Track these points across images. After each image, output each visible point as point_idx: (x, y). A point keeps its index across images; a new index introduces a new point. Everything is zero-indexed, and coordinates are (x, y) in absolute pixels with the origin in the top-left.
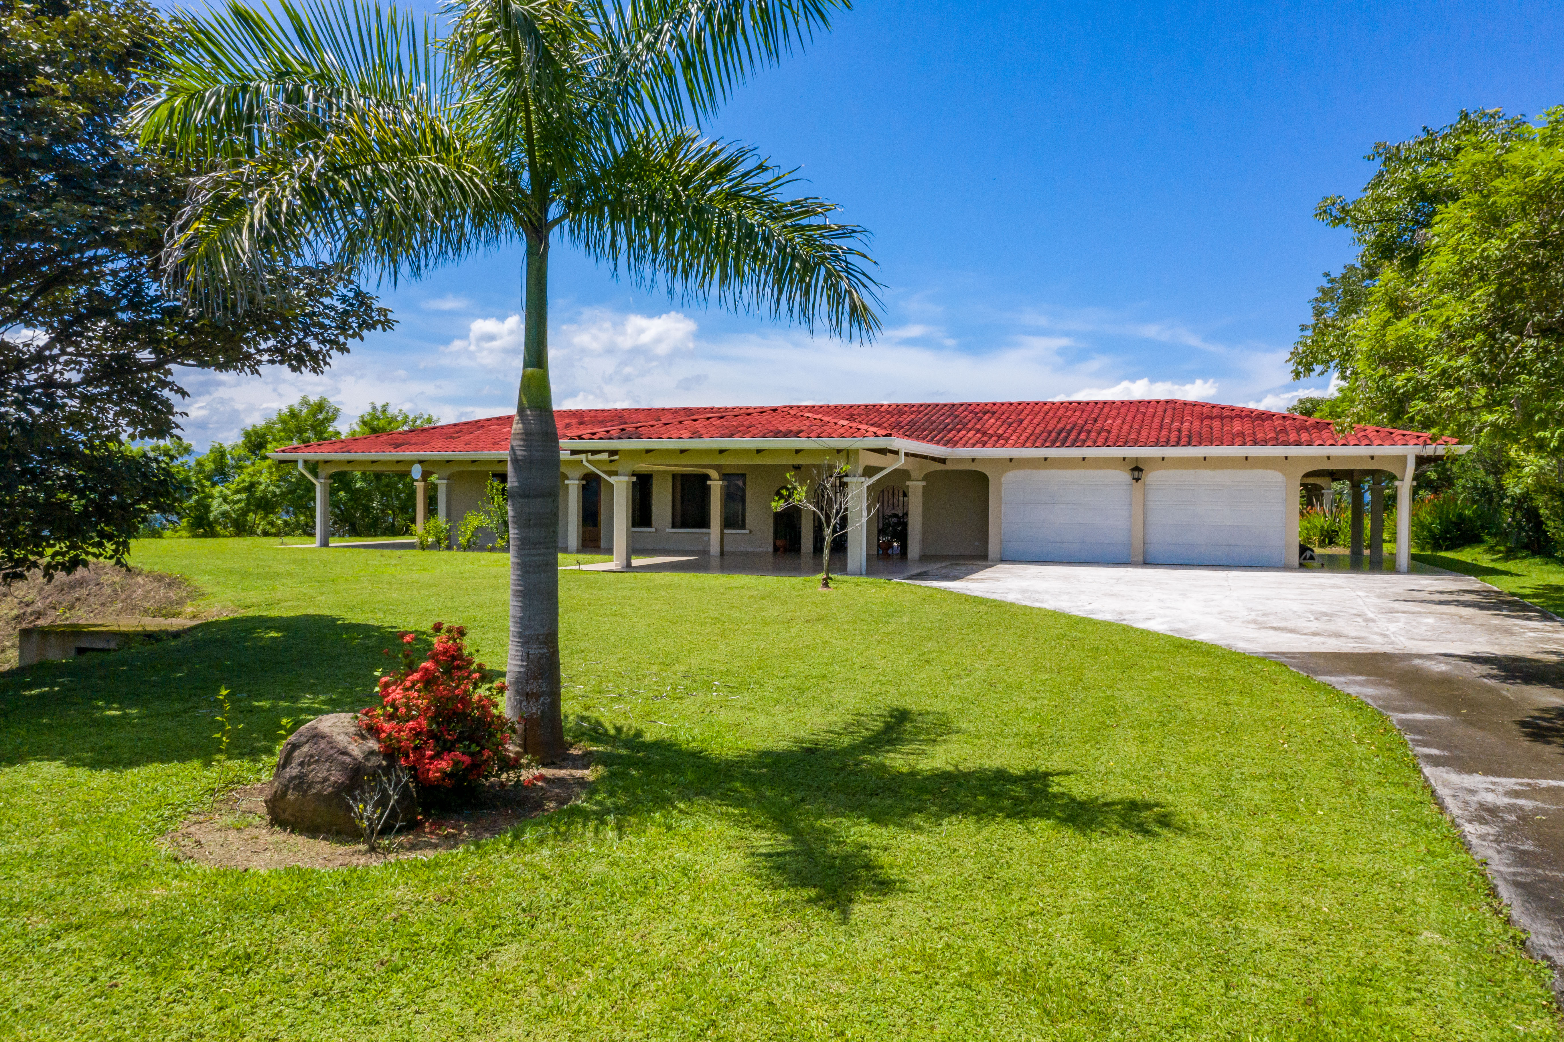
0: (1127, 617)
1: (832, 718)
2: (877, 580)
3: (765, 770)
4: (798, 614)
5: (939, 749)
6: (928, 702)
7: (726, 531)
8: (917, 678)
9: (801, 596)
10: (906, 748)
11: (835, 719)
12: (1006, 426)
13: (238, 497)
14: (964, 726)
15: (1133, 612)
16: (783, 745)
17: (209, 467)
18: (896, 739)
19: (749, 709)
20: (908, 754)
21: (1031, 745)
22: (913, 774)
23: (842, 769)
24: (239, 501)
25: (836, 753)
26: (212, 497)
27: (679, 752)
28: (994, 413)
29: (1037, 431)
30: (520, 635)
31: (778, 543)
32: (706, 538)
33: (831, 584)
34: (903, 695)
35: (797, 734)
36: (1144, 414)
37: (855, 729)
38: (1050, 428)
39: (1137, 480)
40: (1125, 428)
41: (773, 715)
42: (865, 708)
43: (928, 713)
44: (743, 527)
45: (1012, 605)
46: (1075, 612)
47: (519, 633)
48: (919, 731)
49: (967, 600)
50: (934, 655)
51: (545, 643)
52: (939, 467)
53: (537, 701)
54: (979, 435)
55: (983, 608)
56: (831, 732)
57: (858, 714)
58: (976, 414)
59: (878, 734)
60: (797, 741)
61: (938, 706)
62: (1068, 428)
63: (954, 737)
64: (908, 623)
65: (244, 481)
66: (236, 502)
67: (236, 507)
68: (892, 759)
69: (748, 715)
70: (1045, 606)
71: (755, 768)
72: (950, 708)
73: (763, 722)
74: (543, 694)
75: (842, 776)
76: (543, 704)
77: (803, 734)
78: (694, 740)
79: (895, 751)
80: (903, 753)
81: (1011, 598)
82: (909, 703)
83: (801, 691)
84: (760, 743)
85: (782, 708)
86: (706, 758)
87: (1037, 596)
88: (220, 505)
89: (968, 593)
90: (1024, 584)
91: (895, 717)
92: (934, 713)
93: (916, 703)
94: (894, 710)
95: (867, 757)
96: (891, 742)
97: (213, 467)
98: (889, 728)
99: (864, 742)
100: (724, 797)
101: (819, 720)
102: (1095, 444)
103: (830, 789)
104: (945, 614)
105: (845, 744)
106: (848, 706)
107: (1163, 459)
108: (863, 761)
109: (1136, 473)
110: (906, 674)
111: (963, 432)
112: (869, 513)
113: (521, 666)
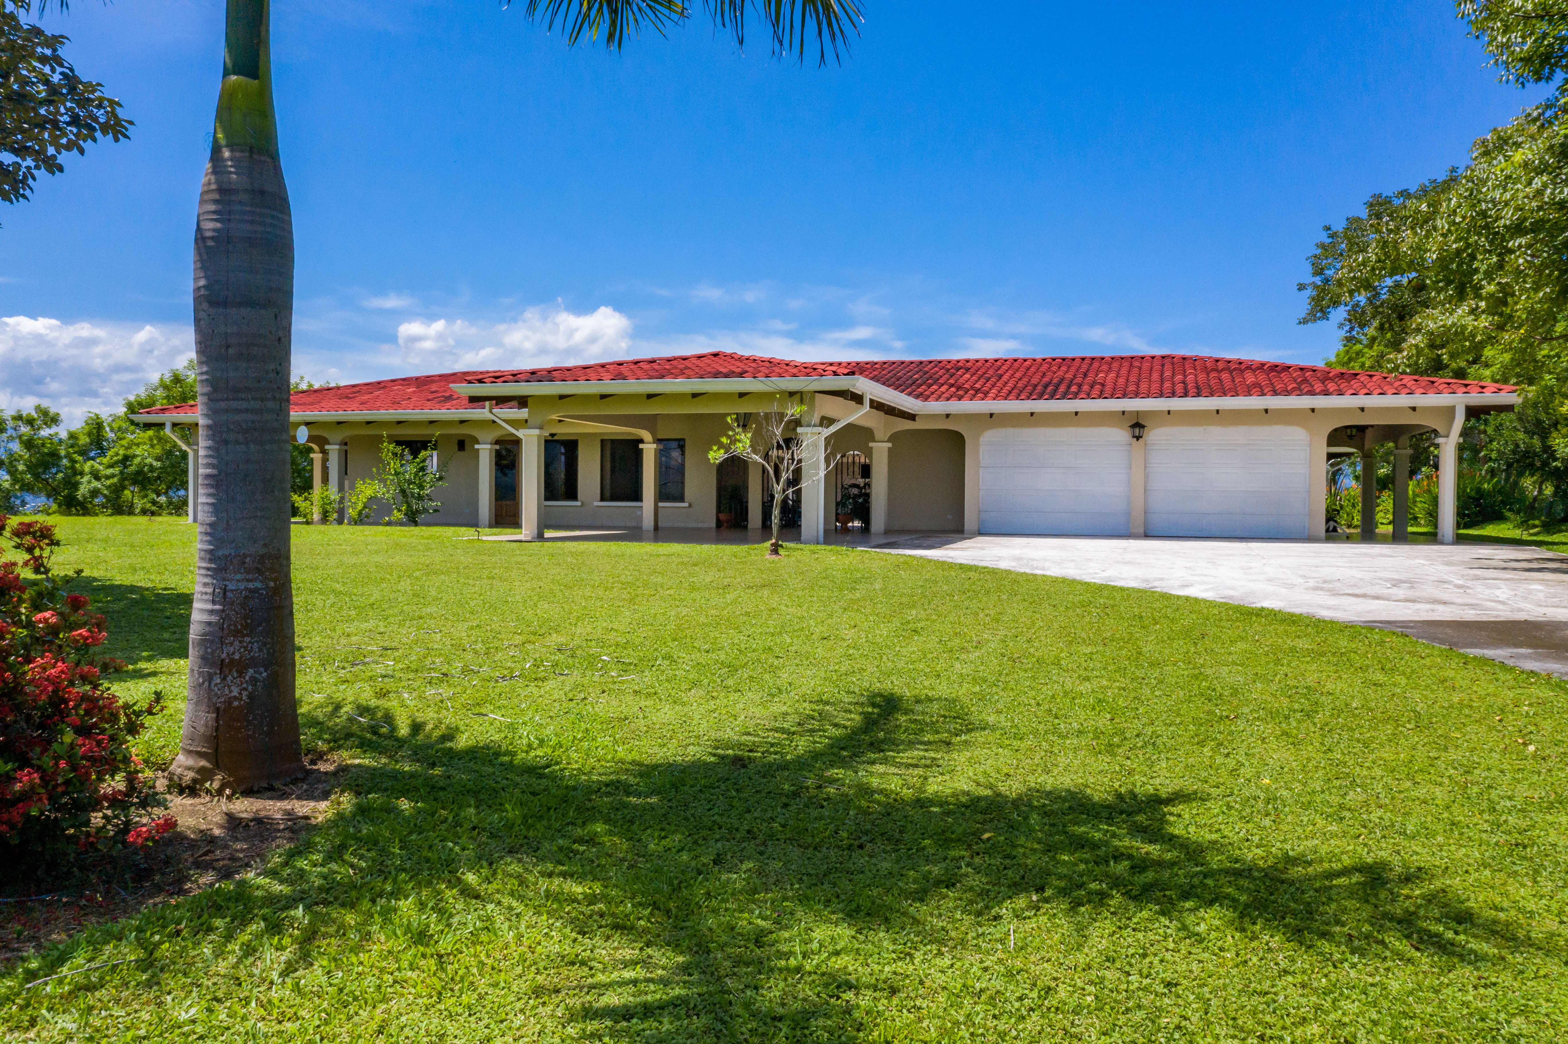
0: (1156, 584)
1: (778, 708)
2: (839, 548)
3: (654, 800)
4: (739, 580)
5: (960, 758)
6: (926, 683)
7: (660, 504)
8: (904, 651)
9: (744, 563)
10: (907, 756)
11: (784, 709)
12: (983, 380)
13: (110, 471)
14: (991, 719)
15: (1162, 579)
16: (694, 752)
17: (84, 440)
18: (883, 741)
19: (649, 695)
20: (908, 766)
21: (1110, 749)
22: (921, 803)
23: (795, 794)
24: (113, 476)
25: (784, 766)
26: (82, 474)
27: (509, 767)
28: (968, 370)
29: (1020, 385)
30: (211, 556)
31: (722, 517)
32: (639, 513)
33: (781, 551)
34: (889, 674)
35: (719, 735)
36: (1140, 368)
37: (816, 724)
38: (1034, 381)
39: (1138, 438)
40: (1121, 381)
41: (684, 704)
42: (828, 691)
43: (930, 700)
44: (681, 499)
45: (1008, 572)
46: (1087, 579)
47: (210, 552)
48: (921, 727)
49: (951, 567)
50: (923, 624)
51: (259, 571)
52: (908, 425)
53: (241, 674)
54: (953, 389)
55: (971, 574)
56: (776, 730)
57: (821, 701)
58: (948, 370)
59: (854, 733)
60: (718, 744)
61: (943, 689)
62: (1055, 381)
63: (979, 737)
64: (881, 590)
65: (117, 454)
66: (108, 477)
67: (108, 482)
68: (882, 775)
69: (643, 704)
70: (1048, 573)
71: (639, 795)
72: (963, 691)
73: (666, 714)
74: (253, 663)
75: (793, 808)
76: (254, 681)
77: (729, 734)
78: (542, 742)
79: (885, 761)
80: (899, 765)
81: (1003, 565)
82: (897, 686)
83: (733, 669)
84: (656, 749)
85: (701, 693)
86: (553, 777)
87: (1035, 563)
88: (89, 482)
89: (950, 560)
90: (1017, 552)
91: (880, 706)
92: (939, 699)
93: (908, 685)
94: (875, 696)
95: (837, 772)
96: (876, 746)
97: (88, 440)
98: (870, 723)
99: (832, 746)
100: (565, 855)
101: (758, 711)
102: (1089, 396)
103: (771, 836)
104: (927, 580)
105: (801, 751)
106: (804, 689)
107: (1169, 412)
108: (832, 781)
109: (1137, 430)
110: (887, 646)
111: (935, 387)
112: (828, 466)
113: (211, 612)
